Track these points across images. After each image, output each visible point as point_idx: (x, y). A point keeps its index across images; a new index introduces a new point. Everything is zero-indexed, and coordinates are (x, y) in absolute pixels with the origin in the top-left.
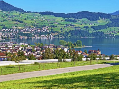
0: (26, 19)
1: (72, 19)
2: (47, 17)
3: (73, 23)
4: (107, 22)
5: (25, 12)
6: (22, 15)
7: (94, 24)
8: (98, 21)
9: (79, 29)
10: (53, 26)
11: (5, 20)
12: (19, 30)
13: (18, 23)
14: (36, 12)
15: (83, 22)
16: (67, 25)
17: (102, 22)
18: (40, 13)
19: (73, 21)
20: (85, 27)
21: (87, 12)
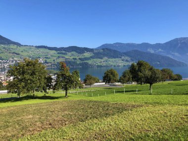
0: (22, 52)
1: (64, 52)
2: (42, 50)
3: (64, 56)
4: (91, 55)
5: (22, 45)
6: (19, 48)
7: (81, 56)
8: (84, 54)
9: (69, 60)
10: (47, 58)
11: (2, 53)
12: (16, 61)
13: (15, 55)
14: (33, 46)
15: (72, 55)
16: (59, 57)
17: (87, 55)
18: (36, 47)
19: (64, 54)
20: (73, 59)
21: (76, 47)
